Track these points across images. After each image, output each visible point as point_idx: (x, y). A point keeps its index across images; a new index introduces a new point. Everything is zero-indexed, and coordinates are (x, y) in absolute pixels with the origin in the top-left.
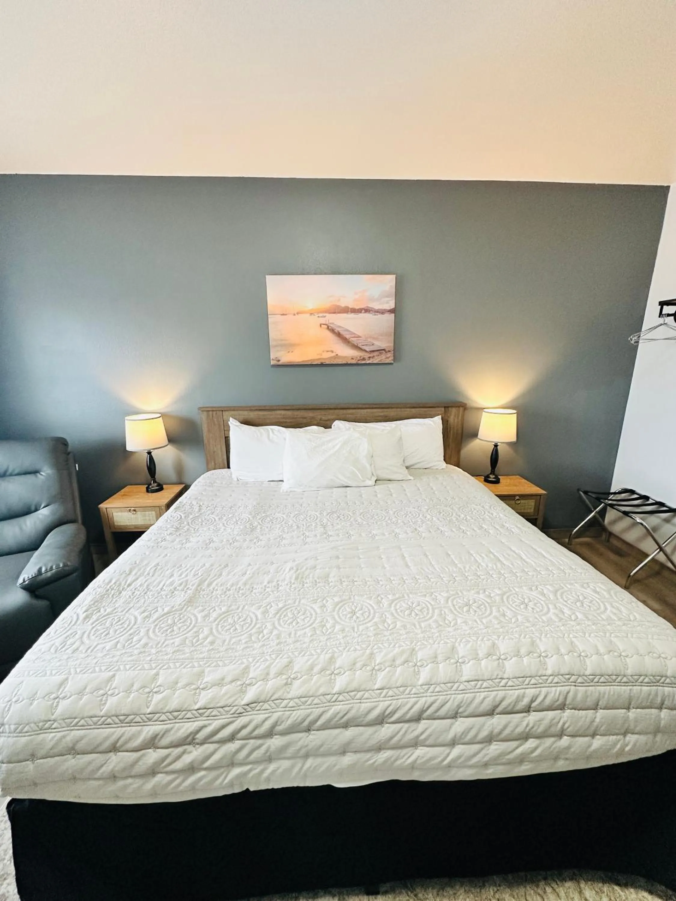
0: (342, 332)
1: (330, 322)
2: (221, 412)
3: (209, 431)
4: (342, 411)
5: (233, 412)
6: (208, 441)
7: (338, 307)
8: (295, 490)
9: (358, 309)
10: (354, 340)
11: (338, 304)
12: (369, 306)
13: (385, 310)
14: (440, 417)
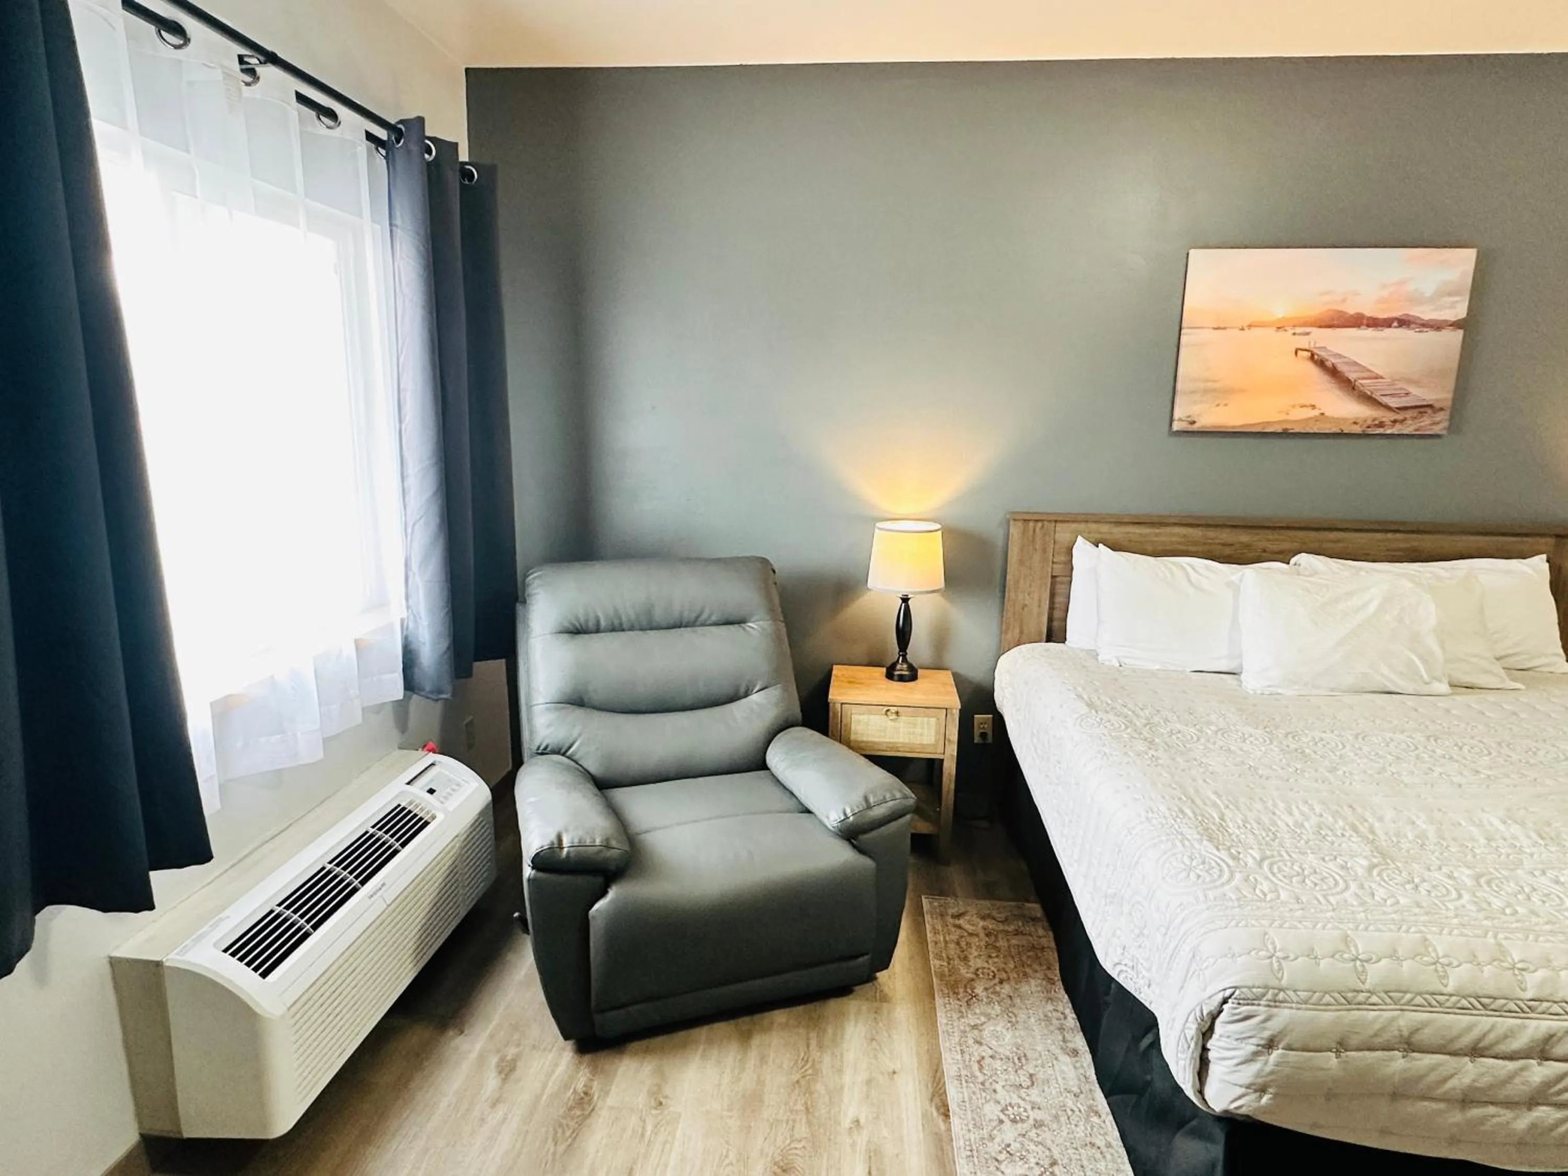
0: (1341, 367)
1: (1317, 345)
2: (1053, 524)
3: (1021, 562)
4: (1313, 534)
5: (1082, 526)
6: (1017, 583)
7: (1341, 314)
8: (1280, 691)
9: (1385, 320)
10: (1366, 385)
11: (1340, 308)
12: (1411, 313)
13: (1446, 321)
14: (1544, 556)
